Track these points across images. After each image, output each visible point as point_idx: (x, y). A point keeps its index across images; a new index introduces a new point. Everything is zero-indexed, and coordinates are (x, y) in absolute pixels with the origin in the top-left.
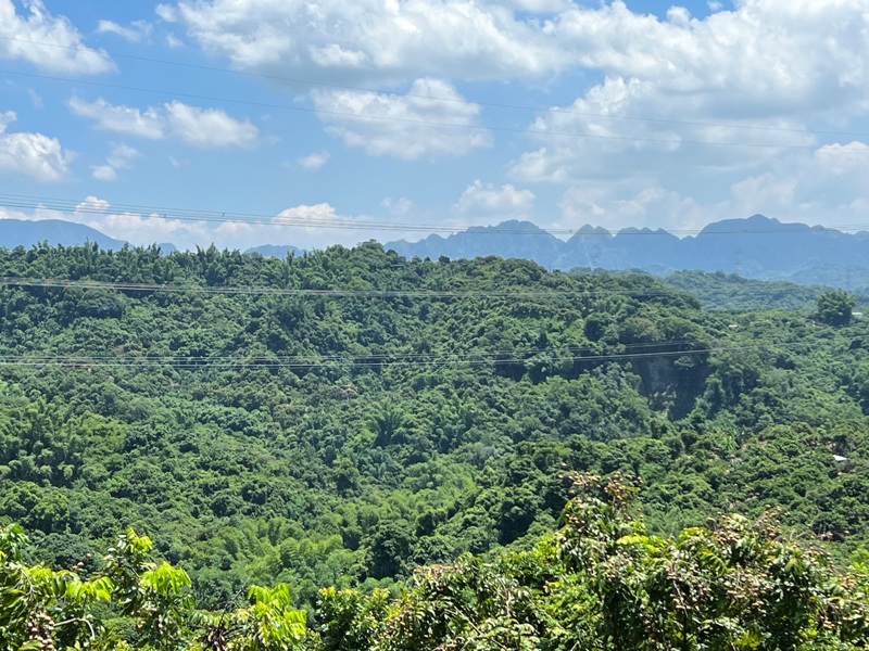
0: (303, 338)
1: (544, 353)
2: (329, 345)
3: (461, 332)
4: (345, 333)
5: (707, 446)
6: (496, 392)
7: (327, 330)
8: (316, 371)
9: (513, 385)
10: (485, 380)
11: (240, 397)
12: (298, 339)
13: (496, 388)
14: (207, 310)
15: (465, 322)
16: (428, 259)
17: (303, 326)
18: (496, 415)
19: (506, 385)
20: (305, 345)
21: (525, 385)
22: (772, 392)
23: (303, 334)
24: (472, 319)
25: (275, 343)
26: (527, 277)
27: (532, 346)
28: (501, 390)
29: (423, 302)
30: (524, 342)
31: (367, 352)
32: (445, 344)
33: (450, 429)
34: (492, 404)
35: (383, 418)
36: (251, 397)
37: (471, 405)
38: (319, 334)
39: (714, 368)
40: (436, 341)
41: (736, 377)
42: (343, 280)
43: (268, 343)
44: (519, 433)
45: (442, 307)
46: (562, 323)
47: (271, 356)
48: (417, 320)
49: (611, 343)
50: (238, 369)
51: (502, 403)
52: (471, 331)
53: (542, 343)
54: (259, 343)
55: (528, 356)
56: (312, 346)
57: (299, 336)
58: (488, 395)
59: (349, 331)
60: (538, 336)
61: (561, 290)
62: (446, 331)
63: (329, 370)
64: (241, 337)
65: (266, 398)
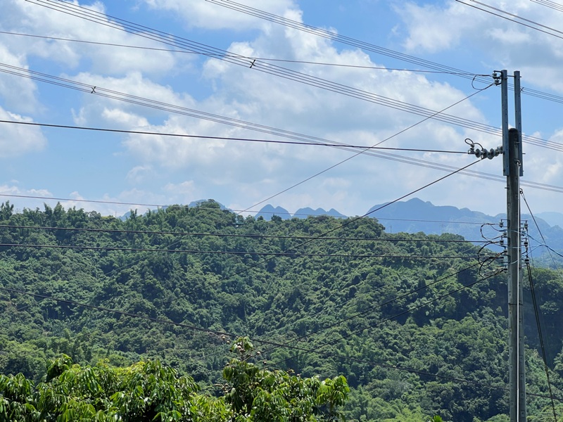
0: (175, 288)
1: (424, 298)
2: (198, 294)
3: (332, 281)
4: (209, 283)
6: (387, 334)
7: (195, 280)
8: (190, 316)
9: (401, 328)
10: (374, 323)
11: (127, 342)
12: (170, 288)
13: (387, 330)
14: (64, 263)
15: (335, 271)
17: (173, 277)
18: (392, 355)
19: (394, 328)
20: (176, 294)
21: (412, 328)
23: (174, 284)
24: (342, 269)
25: (150, 292)
26: (373, 233)
27: (411, 292)
28: (391, 332)
29: (269, 257)
30: (405, 288)
31: (233, 299)
32: (318, 292)
33: (357, 366)
34: (386, 345)
36: (139, 341)
37: (370, 344)
38: (188, 284)
40: (308, 290)
42: (195, 235)
43: (143, 292)
45: (288, 261)
46: (434, 271)
47: (149, 304)
49: (484, 289)
50: (117, 315)
51: (396, 343)
52: (344, 279)
53: (422, 290)
54: (135, 292)
55: (409, 301)
56: (182, 295)
57: (171, 285)
58: (381, 337)
59: (212, 282)
60: (416, 283)
62: (315, 281)
63: (202, 317)
64: (113, 287)
65: (153, 342)
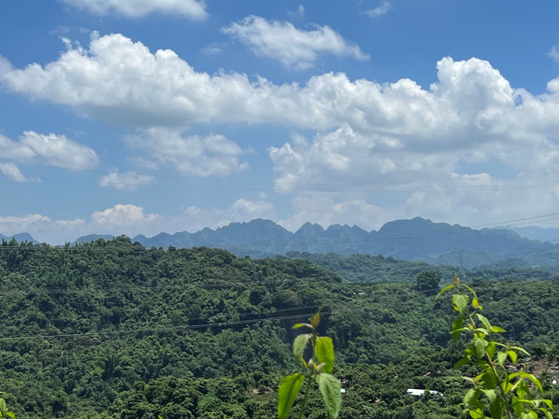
0: (65, 303)
1: (221, 313)
2: (84, 307)
3: (171, 299)
4: (96, 299)
5: (266, 383)
6: (187, 341)
7: (83, 297)
8: (73, 324)
9: (199, 335)
10: (181, 332)
11: (16, 344)
12: (62, 304)
13: (188, 338)
14: (4, 283)
15: (174, 292)
16: (161, 248)
17: (66, 294)
18: (186, 356)
19: (195, 336)
20: (67, 308)
21: (207, 336)
22: (369, 339)
23: (65, 300)
24: (178, 290)
25: (45, 306)
26: (221, 261)
27: (214, 308)
28: (191, 339)
29: (154, 278)
30: (209, 306)
31: (109, 312)
32: (160, 307)
33: (152, 366)
34: (183, 348)
35: (107, 359)
36: (24, 344)
37: (168, 349)
38: (77, 300)
39: (333, 323)
40: (154, 305)
41: (346, 330)
42: (99, 263)
43: (40, 307)
44: (197, 369)
45: (166, 281)
46: (235, 293)
47: (41, 315)
48: (149, 290)
49: (268, 306)
50: (18, 324)
51: (191, 348)
52: (177, 298)
53: (221, 307)
54: (34, 307)
55: (211, 315)
56: (71, 308)
57: (63, 301)
58: (181, 343)
59: (99, 297)
60: (219, 302)
61: (244, 270)
62: (161, 298)
63: (82, 325)
64: (23, 302)
65: (35, 345)
